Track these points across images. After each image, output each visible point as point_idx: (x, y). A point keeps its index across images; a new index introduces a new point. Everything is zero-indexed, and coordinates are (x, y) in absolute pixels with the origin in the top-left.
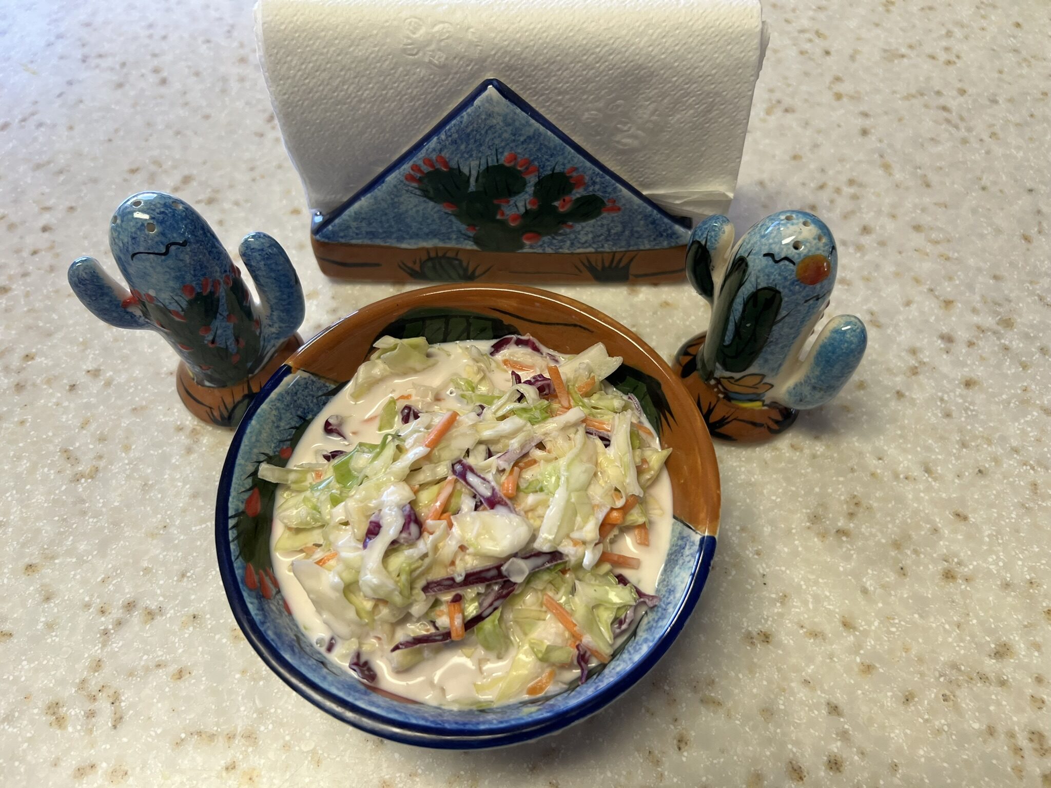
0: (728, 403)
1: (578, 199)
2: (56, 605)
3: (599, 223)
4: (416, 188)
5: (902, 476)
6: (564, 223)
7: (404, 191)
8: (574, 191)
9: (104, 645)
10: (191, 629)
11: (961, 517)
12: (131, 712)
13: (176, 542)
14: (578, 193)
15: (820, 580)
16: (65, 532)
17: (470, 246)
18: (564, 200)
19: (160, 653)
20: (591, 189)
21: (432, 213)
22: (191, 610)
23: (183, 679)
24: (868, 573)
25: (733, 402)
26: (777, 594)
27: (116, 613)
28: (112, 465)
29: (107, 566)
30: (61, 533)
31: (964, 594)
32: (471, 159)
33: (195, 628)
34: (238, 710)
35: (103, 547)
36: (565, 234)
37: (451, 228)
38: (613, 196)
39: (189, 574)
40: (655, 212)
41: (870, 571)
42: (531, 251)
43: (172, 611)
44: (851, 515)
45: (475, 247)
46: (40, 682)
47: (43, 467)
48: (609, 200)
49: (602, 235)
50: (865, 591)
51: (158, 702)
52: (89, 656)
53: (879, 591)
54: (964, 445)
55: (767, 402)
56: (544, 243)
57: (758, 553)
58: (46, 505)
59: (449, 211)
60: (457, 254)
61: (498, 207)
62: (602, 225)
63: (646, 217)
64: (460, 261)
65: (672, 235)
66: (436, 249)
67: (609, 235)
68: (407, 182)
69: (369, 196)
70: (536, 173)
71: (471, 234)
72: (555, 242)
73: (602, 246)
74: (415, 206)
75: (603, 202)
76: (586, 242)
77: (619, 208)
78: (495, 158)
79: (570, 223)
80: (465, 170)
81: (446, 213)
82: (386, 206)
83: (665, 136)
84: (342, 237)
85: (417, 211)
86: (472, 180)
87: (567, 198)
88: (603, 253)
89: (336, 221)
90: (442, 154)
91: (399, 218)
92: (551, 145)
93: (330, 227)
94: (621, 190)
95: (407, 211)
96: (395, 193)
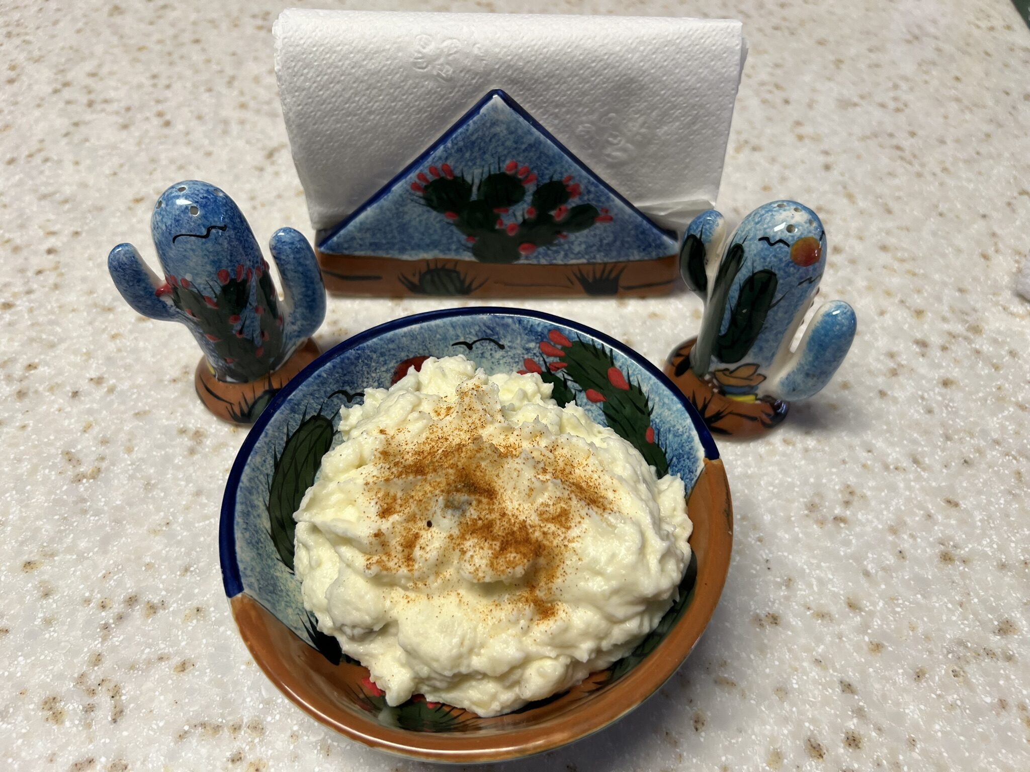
0: (722, 397)
1: (573, 209)
2: (54, 601)
3: (592, 233)
4: (421, 197)
5: (892, 467)
6: (558, 233)
7: (410, 201)
8: (570, 200)
9: (104, 639)
10: (195, 621)
11: (952, 503)
12: (132, 705)
13: (179, 538)
14: (574, 202)
15: (823, 564)
16: (65, 530)
17: (468, 257)
18: (560, 209)
19: (162, 646)
20: (586, 198)
21: (434, 223)
22: (195, 603)
23: (187, 671)
24: (868, 557)
25: (729, 397)
26: (781, 577)
27: (117, 607)
28: (114, 465)
29: (109, 561)
30: (60, 532)
31: (963, 575)
32: (474, 168)
33: (198, 621)
34: (244, 701)
35: (105, 543)
36: (560, 245)
37: (451, 238)
38: (607, 205)
39: (192, 569)
40: (645, 222)
41: (870, 555)
42: (526, 262)
43: (175, 605)
44: (847, 503)
45: (473, 259)
46: (36, 677)
47: (44, 468)
48: (602, 209)
49: (594, 245)
50: (867, 574)
51: (161, 694)
52: (88, 651)
53: (880, 573)
55: (760, 395)
56: (539, 254)
57: (760, 540)
58: (46, 504)
59: (450, 221)
60: (455, 265)
61: (497, 218)
62: (595, 235)
63: (637, 227)
64: (458, 273)
65: (661, 245)
66: (436, 260)
67: (601, 246)
68: (413, 192)
69: (375, 205)
70: (535, 182)
71: (470, 245)
72: (550, 252)
73: (595, 258)
74: (419, 216)
75: (596, 212)
76: (579, 253)
77: (611, 219)
78: (497, 166)
79: (565, 233)
80: (469, 179)
81: (448, 223)
82: (391, 216)
83: (653, 148)
84: (346, 249)
85: (420, 221)
86: (475, 189)
87: (563, 207)
88: (594, 264)
89: (342, 233)
90: (448, 162)
91: (402, 228)
92: (550, 153)
93: (335, 239)
94: (613, 200)
95: (410, 221)
96: (401, 202)
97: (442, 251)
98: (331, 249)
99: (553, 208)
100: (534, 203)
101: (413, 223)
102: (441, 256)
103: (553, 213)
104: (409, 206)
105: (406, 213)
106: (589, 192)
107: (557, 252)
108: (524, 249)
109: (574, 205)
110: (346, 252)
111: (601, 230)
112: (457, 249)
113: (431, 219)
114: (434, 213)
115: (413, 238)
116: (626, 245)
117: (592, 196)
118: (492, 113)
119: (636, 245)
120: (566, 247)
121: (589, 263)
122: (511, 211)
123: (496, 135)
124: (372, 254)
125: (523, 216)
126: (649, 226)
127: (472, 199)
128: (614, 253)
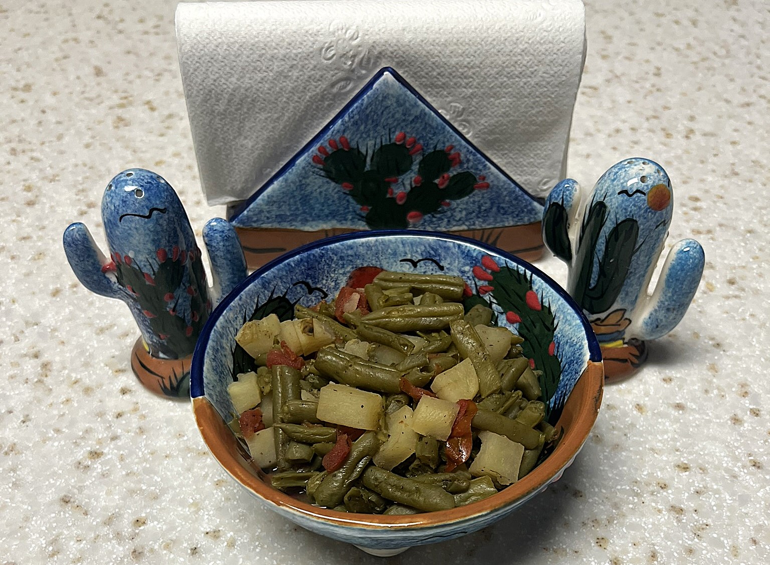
4: (321, 169)
7: (311, 173)
14: (455, 170)
21: (333, 194)
32: (368, 139)
65: (532, 211)
66: (334, 230)
67: (479, 212)
68: (314, 164)
69: (281, 179)
70: (421, 152)
71: (364, 214)
72: (435, 219)
73: (474, 224)
74: (320, 187)
75: (475, 179)
76: (460, 219)
77: (488, 186)
78: (388, 138)
79: (448, 200)
80: (363, 151)
81: (345, 193)
82: (295, 189)
84: (255, 222)
85: (321, 193)
86: (368, 159)
87: (446, 175)
88: (474, 230)
89: (251, 206)
90: (346, 135)
91: (305, 200)
92: (434, 124)
93: (245, 212)
94: (489, 168)
95: (312, 193)
96: (304, 176)
97: (339, 221)
98: (241, 222)
99: (437, 177)
100: (420, 172)
101: (314, 194)
102: (338, 226)
103: (437, 181)
104: (311, 178)
105: (309, 185)
106: (468, 161)
107: (441, 219)
108: (411, 218)
109: (455, 173)
110: (255, 225)
111: (477, 197)
112: (353, 218)
113: (330, 190)
114: (333, 184)
115: (313, 209)
116: (502, 211)
117: (471, 164)
118: (384, 87)
119: (510, 211)
120: (449, 214)
121: (469, 230)
122: (400, 180)
123: (387, 107)
124: (278, 226)
125: (411, 185)
126: (521, 192)
127: (366, 169)
128: (492, 220)
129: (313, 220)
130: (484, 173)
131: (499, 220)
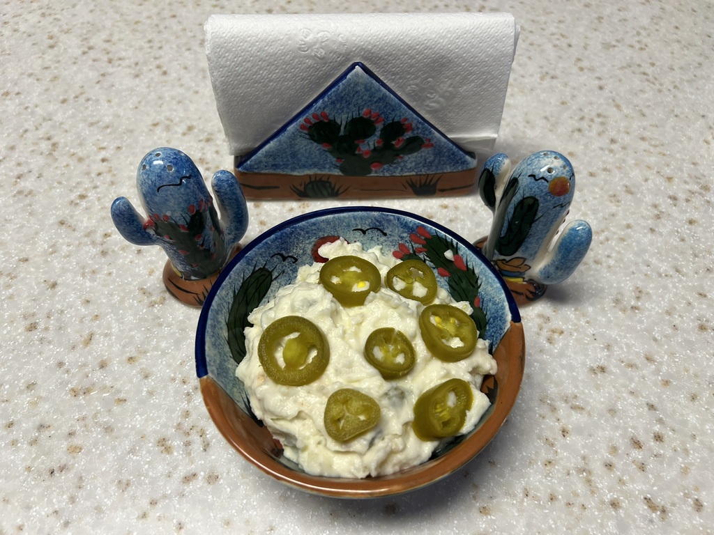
1: (407, 139)
2: (152, 380)
3: (419, 155)
4: (306, 134)
5: (663, 275)
6: (397, 155)
7: (298, 137)
8: (405, 134)
9: (189, 401)
11: (703, 295)
14: (408, 135)
15: (628, 335)
16: (150, 337)
17: (337, 172)
18: (399, 140)
20: (416, 132)
21: (315, 151)
24: (655, 330)
30: (147, 338)
32: (342, 114)
36: (398, 163)
37: (326, 160)
40: (454, 147)
42: (376, 175)
44: (638, 298)
45: (340, 173)
46: (150, 427)
47: (129, 299)
49: (421, 163)
52: (180, 410)
54: (696, 256)
55: (526, 278)
56: (384, 169)
58: (135, 322)
59: (326, 149)
61: (357, 147)
62: (422, 156)
63: (449, 150)
64: (330, 183)
65: (465, 162)
66: (316, 175)
67: (426, 163)
68: (301, 130)
69: (276, 140)
70: (383, 122)
71: (338, 164)
72: (391, 168)
73: (421, 171)
74: (305, 146)
75: (423, 141)
76: (410, 168)
77: (432, 145)
78: (358, 113)
79: (401, 155)
80: (338, 121)
81: (324, 150)
82: (286, 146)
83: (457, 101)
84: (256, 169)
85: (306, 150)
86: (343, 128)
87: (401, 138)
88: (420, 175)
89: (253, 158)
90: (325, 111)
91: (294, 155)
92: (393, 103)
93: (248, 162)
94: (434, 133)
95: (299, 150)
96: (293, 137)
97: (319, 169)
98: (245, 169)
99: (394, 140)
100: (381, 136)
101: (301, 151)
102: (319, 172)
103: (394, 142)
104: (298, 140)
105: (297, 144)
106: (418, 128)
107: (396, 168)
108: (374, 167)
109: (408, 137)
110: (256, 171)
111: (425, 152)
112: (330, 167)
113: (313, 148)
114: (315, 144)
115: (300, 161)
116: (442, 163)
117: (420, 131)
118: (355, 78)
119: (448, 162)
120: (402, 164)
121: (417, 175)
122: (366, 142)
123: (357, 92)
124: (273, 172)
125: (374, 145)
126: (457, 149)
127: (340, 134)
128: (434, 168)
129: (300, 168)
130: (430, 136)
131: (439, 168)
